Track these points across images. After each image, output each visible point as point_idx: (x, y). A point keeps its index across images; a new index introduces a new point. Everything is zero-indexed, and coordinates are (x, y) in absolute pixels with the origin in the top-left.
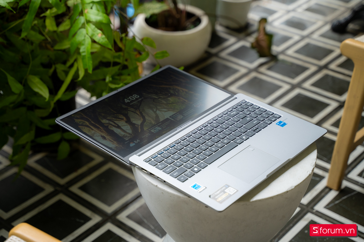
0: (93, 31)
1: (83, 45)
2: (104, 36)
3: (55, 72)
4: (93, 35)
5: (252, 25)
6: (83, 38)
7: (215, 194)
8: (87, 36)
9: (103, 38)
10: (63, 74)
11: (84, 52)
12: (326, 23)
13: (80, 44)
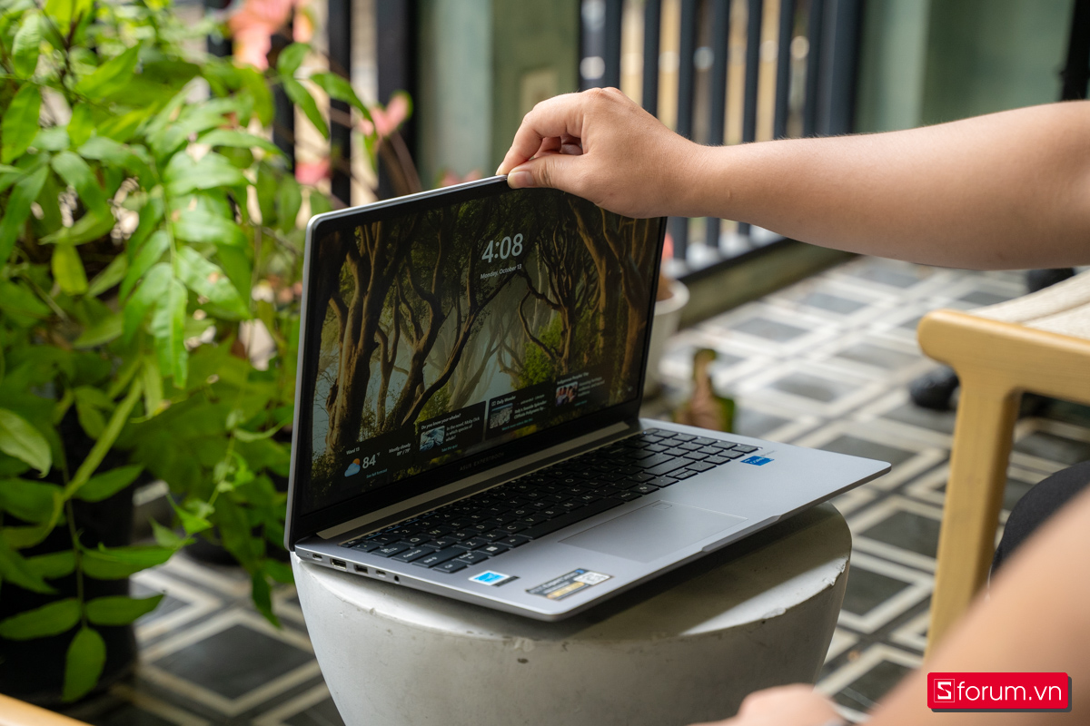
0: (195, 266)
1: (163, 307)
2: (225, 280)
3: (72, 412)
4: (193, 279)
5: (674, 390)
6: (162, 289)
7: (545, 586)
8: (175, 283)
9: (222, 287)
10: (98, 418)
11: (163, 328)
12: (892, 388)
13: (153, 307)
